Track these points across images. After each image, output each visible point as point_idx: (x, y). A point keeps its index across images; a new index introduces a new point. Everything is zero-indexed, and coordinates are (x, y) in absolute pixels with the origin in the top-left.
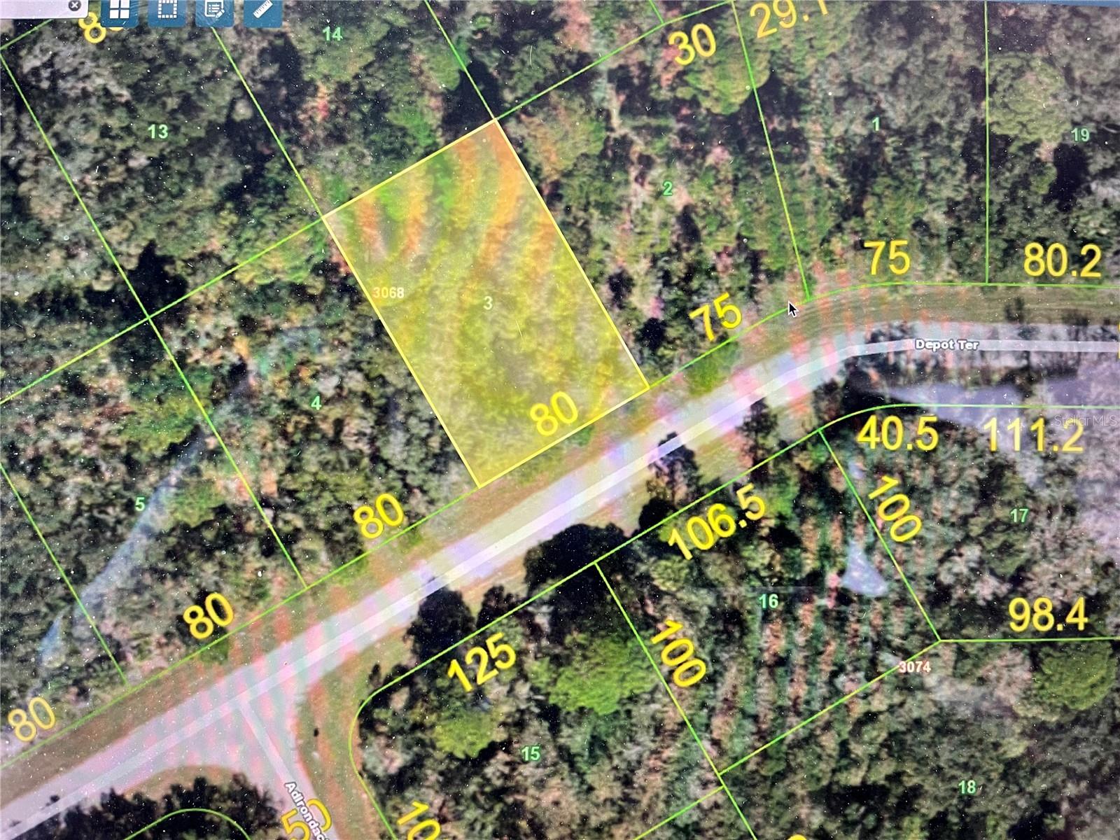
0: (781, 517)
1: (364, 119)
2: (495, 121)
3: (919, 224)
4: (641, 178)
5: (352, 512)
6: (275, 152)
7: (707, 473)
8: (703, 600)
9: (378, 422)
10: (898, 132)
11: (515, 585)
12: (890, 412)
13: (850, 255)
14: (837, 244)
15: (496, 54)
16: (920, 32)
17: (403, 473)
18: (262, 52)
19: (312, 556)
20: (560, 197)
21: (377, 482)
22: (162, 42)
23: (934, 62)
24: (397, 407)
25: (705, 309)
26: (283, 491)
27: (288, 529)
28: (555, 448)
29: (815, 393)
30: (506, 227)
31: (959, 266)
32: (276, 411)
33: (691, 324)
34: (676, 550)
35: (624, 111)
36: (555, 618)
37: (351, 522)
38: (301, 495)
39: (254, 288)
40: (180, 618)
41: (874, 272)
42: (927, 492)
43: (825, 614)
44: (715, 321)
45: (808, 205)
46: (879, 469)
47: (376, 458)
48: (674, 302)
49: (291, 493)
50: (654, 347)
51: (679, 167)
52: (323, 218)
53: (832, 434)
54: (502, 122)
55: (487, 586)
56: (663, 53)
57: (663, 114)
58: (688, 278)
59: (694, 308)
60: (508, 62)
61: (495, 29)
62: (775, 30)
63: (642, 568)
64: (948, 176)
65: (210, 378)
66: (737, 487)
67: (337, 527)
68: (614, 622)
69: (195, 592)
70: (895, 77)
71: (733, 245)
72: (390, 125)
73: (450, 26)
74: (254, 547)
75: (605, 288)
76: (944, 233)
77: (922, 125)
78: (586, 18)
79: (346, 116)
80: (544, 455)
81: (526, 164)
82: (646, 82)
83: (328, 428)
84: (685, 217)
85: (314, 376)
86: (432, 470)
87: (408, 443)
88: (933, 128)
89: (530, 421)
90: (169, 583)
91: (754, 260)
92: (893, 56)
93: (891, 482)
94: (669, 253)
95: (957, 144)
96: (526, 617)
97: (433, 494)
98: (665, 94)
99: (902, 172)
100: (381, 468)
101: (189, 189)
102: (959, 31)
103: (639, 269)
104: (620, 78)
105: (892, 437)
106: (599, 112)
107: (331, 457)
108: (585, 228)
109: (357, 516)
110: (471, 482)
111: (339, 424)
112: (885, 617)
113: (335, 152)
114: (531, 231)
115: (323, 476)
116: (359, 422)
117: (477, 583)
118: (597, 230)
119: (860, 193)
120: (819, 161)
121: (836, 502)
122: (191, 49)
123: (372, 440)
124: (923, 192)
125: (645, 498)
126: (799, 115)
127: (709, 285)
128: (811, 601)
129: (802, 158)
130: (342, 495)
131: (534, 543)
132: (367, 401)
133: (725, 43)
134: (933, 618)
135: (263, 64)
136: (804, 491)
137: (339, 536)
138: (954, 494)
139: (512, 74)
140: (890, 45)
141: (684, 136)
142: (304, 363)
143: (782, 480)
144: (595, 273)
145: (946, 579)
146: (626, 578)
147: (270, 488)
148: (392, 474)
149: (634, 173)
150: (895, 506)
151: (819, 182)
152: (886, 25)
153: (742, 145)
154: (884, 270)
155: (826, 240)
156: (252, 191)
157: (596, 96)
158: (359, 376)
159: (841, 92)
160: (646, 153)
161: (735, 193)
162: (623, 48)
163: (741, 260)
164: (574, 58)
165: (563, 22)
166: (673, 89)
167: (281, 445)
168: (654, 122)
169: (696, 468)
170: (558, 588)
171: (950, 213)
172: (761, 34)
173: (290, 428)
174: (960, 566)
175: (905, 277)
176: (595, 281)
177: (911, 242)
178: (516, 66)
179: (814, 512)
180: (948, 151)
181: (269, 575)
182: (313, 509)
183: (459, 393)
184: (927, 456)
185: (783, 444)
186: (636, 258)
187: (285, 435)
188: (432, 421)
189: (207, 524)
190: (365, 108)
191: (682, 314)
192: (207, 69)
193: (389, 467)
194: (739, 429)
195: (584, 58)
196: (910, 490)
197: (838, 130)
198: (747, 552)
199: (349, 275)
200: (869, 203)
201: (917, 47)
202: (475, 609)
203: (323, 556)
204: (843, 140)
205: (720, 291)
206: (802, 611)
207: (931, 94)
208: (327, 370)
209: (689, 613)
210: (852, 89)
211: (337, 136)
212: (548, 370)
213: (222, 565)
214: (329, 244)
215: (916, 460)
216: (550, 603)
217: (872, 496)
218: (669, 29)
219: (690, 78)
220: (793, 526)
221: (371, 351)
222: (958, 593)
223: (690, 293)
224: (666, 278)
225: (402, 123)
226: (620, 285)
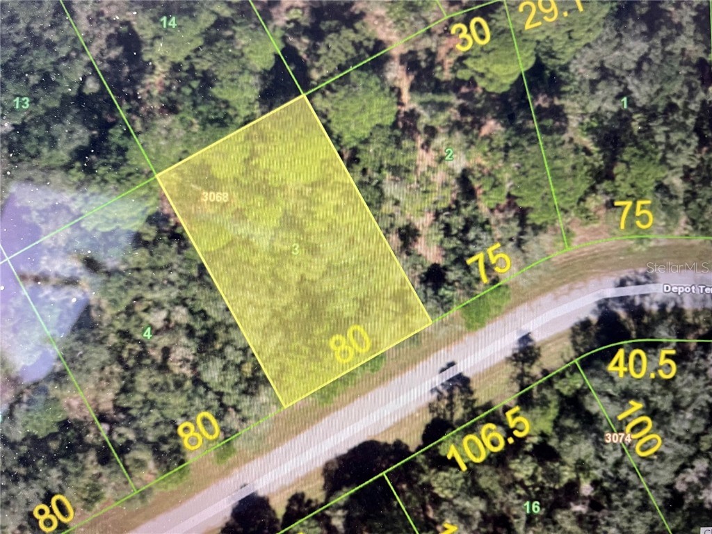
0: (543, 435)
1: (193, 93)
2: (304, 96)
3: (661, 188)
4: (427, 145)
5: (176, 427)
6: (117, 122)
7: (481, 397)
8: (476, 506)
9: (200, 351)
10: (643, 110)
11: (315, 491)
12: (635, 346)
13: (602, 212)
14: (592, 203)
15: (305, 40)
16: (659, 29)
17: (220, 395)
18: (110, 37)
19: (141, 464)
20: (358, 161)
21: (197, 401)
22: (28, 29)
23: (670, 53)
24: (215, 337)
25: (480, 257)
26: (119, 409)
27: (121, 441)
28: (351, 374)
29: (573, 329)
30: (313, 185)
31: (693, 222)
32: (113, 339)
33: (468, 269)
34: (453, 463)
35: (412, 88)
36: (348, 521)
37: (175, 435)
38: (134, 412)
39: (96, 236)
40: (31, 514)
41: (622, 227)
42: (667, 414)
43: (580, 518)
44: (488, 267)
45: (568, 170)
46: (627, 395)
47: (197, 381)
48: (453, 250)
49: (125, 410)
50: (436, 288)
51: (458, 136)
52: (157, 176)
53: (586, 364)
54: (310, 97)
55: (291, 492)
56: (445, 41)
57: (446, 91)
58: (466, 229)
59: (471, 256)
60: (315, 47)
61: (305, 19)
62: (539, 24)
63: (425, 478)
64: (683, 148)
65: (57, 311)
66: (506, 409)
67: (163, 440)
68: (400, 524)
69: (42, 492)
70: (639, 64)
71: (504, 202)
72: (214, 99)
73: (268, 17)
74: (92, 456)
75: (395, 238)
76: (681, 195)
77: (662, 104)
78: (381, 11)
79: (178, 91)
80: (341, 380)
81: (330, 133)
82: (432, 65)
83: (156, 354)
84: (464, 179)
85: (146, 311)
86: (245, 392)
87: (225, 368)
88: (672, 107)
89: (328, 350)
90: (22, 485)
91: (522, 215)
92: (638, 47)
93: (636, 406)
94: (449, 209)
95: (691, 121)
96: (324, 520)
97: (245, 413)
98: (446, 75)
99: (646, 143)
100: (201, 390)
101: (45, 151)
102: (690, 30)
103: (423, 222)
104: (410, 61)
105: (637, 367)
106: (392, 89)
107: (159, 379)
108: (378, 187)
109: (180, 431)
110: (278, 403)
111: (166, 351)
112: (630, 521)
113: (169, 120)
114: (333, 189)
115: (152, 396)
116: (184, 350)
117: (282, 490)
118: (390, 189)
119: (612, 160)
120: (576, 132)
121: (590, 422)
122: (51, 36)
123: (194, 366)
124: (663, 160)
125: (428, 418)
126: (560, 94)
127: (484, 236)
128: (567, 507)
129: (562, 130)
130: (168, 413)
131: (331, 456)
132: (191, 332)
133: (499, 33)
134: (668, 520)
135: (109, 46)
136: (563, 413)
137: (165, 448)
138: (689, 415)
139: (318, 57)
140: (635, 38)
141: (463, 110)
142: (138, 299)
143: (544, 403)
144: (387, 225)
145: (681, 487)
146: (410, 487)
147: (106, 405)
148: (211, 395)
149: (420, 140)
150: (640, 426)
151: (576, 150)
152: (631, 22)
153: (512, 118)
154: (631, 225)
155: (582, 200)
156: (98, 154)
157: (390, 76)
158: (184, 311)
159: (595, 76)
160: (430, 125)
161: (506, 158)
162: (413, 36)
163: (511, 215)
164: (371, 45)
165: (362, 15)
166: (454, 71)
167: (117, 369)
168: (438, 98)
169: (471, 393)
170: (352, 496)
171: (686, 178)
172: (528, 26)
173: (125, 355)
174: (692, 476)
175: (648, 231)
176: (387, 232)
177: (654, 201)
178: (322, 51)
179: (571, 431)
180: (682, 127)
181: (104, 480)
182: (143, 423)
183: (268, 326)
184: (667, 384)
185: (545, 373)
186: (421, 212)
187: (120, 361)
188: (245, 350)
189: (53, 436)
190: (195, 84)
191: (460, 260)
192: (63, 51)
193: (208, 389)
194: (508, 360)
195: (379, 45)
196: (653, 412)
197: (592, 107)
198: (514, 465)
199: (177, 225)
200: (619, 168)
201: (657, 41)
202: (280, 511)
203: (151, 465)
204: (596, 115)
205: (493, 242)
206: (559, 516)
207: (669, 78)
208: (158, 305)
209: (464, 517)
210: (605, 73)
211: (171, 108)
212: (346, 306)
213: (65, 472)
214: (162, 198)
215: (658, 387)
216: (345, 507)
217: (620, 417)
218: (451, 21)
219: (469, 62)
220: (553, 443)
221: (194, 289)
222: (690, 498)
223: (467, 242)
224: (447, 229)
225: (225, 97)
226: (408, 235)
